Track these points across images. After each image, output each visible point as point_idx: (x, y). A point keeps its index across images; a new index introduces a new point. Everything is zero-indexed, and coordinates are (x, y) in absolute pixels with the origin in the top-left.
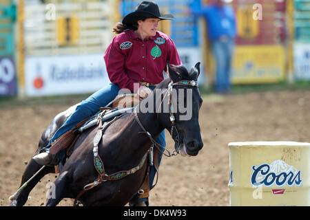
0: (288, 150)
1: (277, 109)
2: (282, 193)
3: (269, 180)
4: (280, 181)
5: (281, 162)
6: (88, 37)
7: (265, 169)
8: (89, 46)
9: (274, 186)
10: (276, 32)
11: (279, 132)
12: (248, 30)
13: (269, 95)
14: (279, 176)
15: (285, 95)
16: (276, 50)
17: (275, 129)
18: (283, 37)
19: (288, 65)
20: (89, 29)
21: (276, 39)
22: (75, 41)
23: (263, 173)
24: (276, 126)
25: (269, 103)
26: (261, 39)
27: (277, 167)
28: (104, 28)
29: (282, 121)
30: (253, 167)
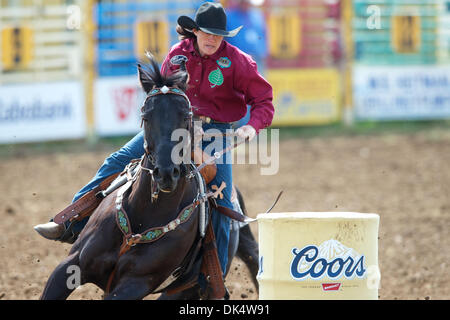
0: (347, 225)
1: (328, 164)
2: (337, 288)
3: (317, 270)
4: (334, 271)
5: (334, 243)
6: (48, 57)
7: (311, 253)
8: (48, 70)
9: (325, 278)
10: (326, 49)
11: (331, 198)
12: (284, 46)
13: (317, 143)
14: (331, 264)
15: (340, 142)
16: (326, 75)
17: (324, 193)
18: (338, 56)
19: (345, 99)
20: (48, 44)
21: (327, 59)
23: (308, 260)
24: (327, 188)
25: (317, 155)
26: (304, 60)
27: (329, 250)
28: (71, 43)
29: (337, 181)
30: (294, 250)
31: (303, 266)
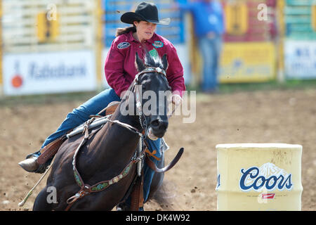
0: (279, 152)
1: (266, 110)
2: (272, 197)
3: (258, 184)
4: (270, 185)
5: (270, 165)
6: (69, 34)
7: (254, 172)
8: (69, 42)
9: (264, 189)
10: (266, 29)
11: (269, 133)
12: (236, 26)
13: (259, 95)
15: (275, 94)
16: (266, 47)
17: (264, 130)
18: (274, 33)
19: (278, 64)
20: (69, 24)
21: (266, 35)
22: (55, 37)
23: (252, 177)
24: (266, 127)
25: (259, 103)
26: (250, 36)
27: (267, 170)
28: (86, 24)
29: (273, 122)
30: (242, 171)
31: (249, 181)
